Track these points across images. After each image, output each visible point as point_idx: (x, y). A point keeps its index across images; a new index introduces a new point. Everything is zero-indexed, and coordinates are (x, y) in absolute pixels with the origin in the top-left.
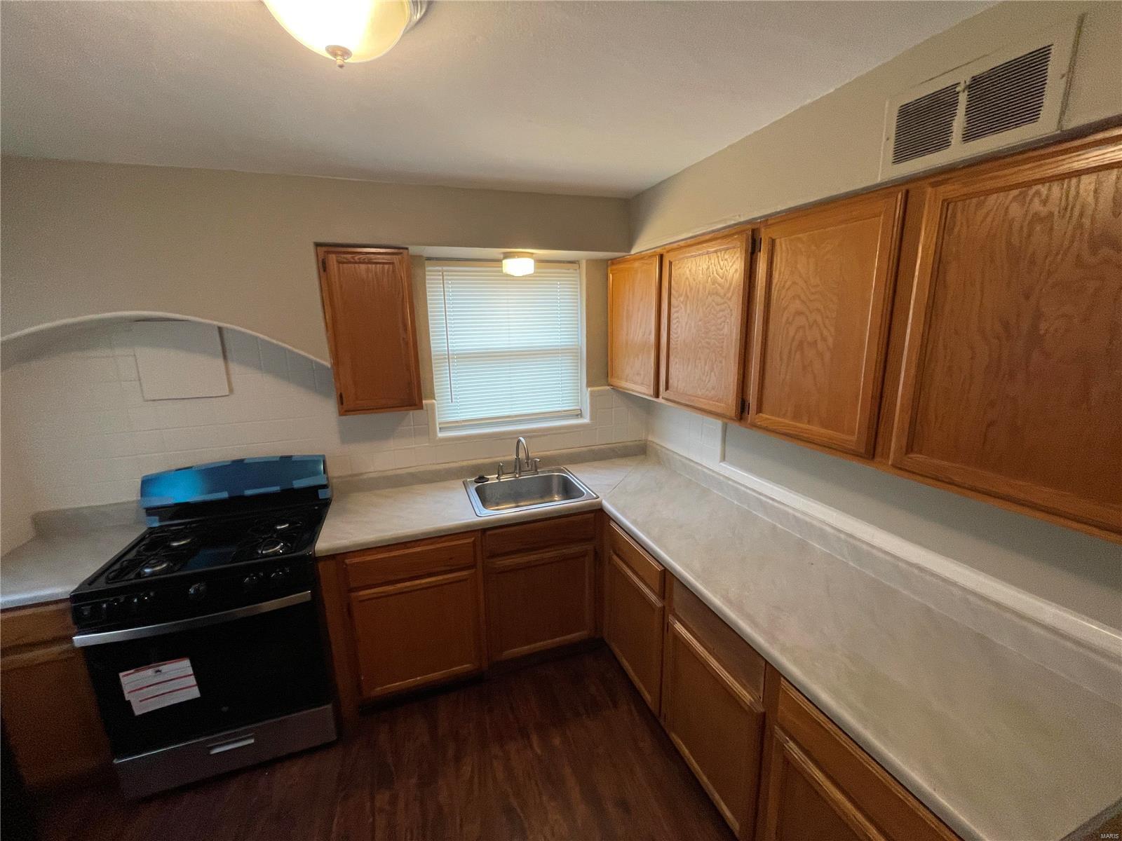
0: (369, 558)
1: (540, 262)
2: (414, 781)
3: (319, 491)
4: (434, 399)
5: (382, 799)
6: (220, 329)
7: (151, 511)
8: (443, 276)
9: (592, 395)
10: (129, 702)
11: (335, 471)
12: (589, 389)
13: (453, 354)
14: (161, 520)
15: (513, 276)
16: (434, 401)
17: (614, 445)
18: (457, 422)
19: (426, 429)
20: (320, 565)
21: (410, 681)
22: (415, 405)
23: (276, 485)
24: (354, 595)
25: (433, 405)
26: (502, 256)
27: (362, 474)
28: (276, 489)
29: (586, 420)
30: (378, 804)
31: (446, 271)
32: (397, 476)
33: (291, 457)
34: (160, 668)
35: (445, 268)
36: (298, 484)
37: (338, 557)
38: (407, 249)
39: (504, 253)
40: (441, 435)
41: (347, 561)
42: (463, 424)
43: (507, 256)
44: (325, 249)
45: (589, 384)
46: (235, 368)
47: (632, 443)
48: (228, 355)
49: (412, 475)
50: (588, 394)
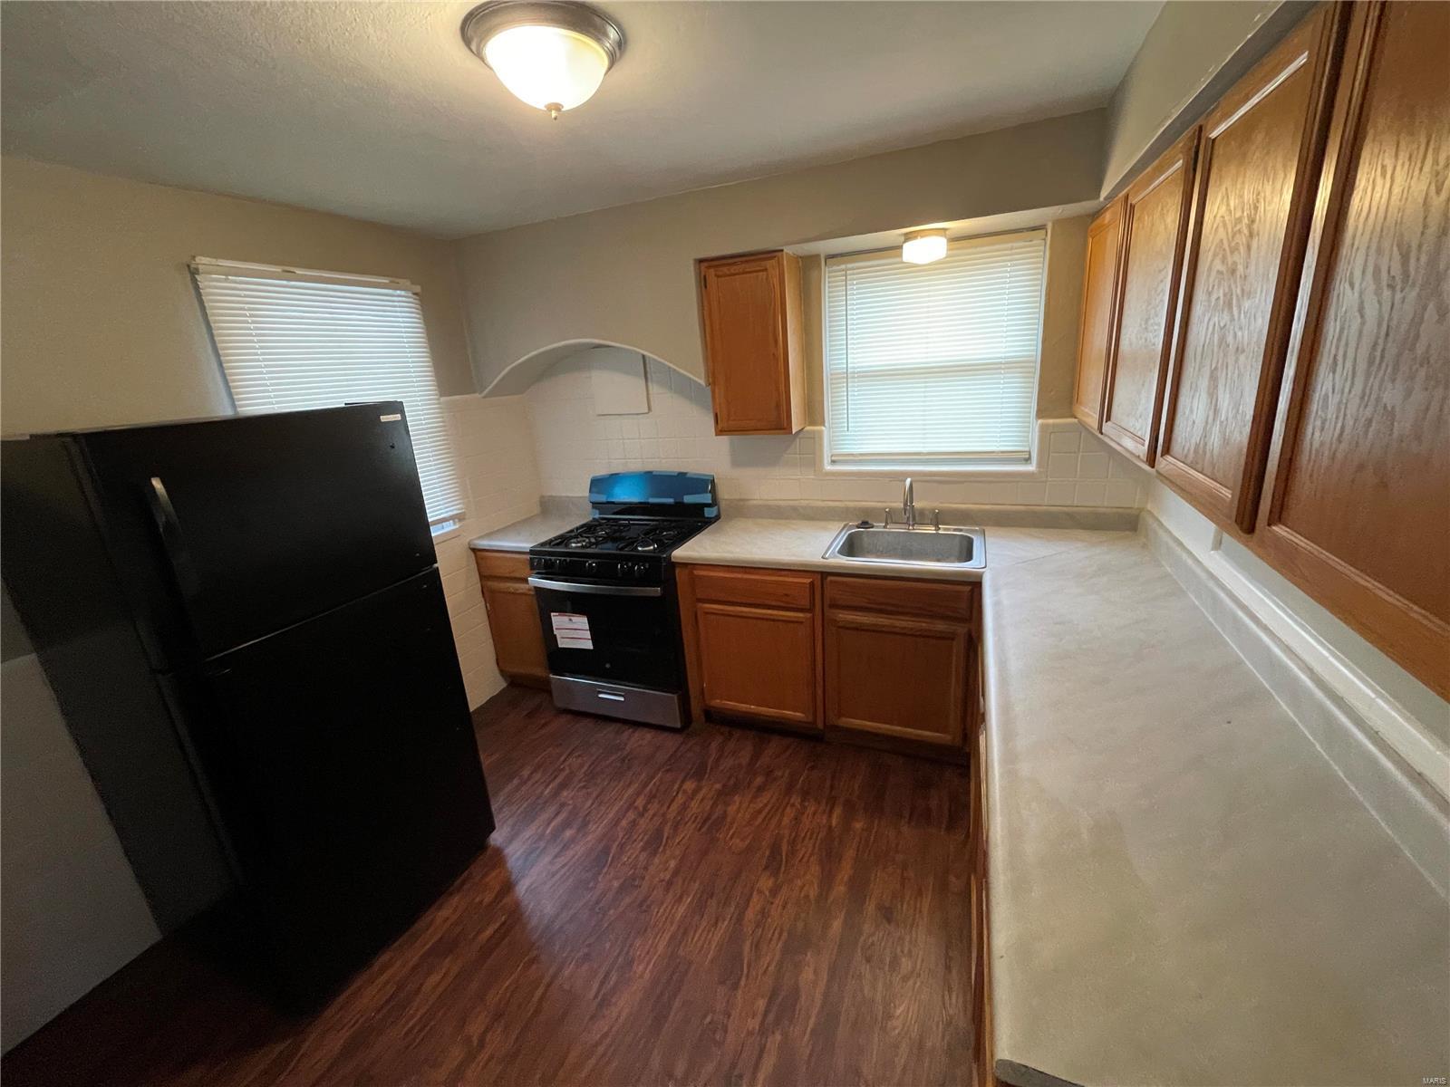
0: (712, 574)
1: (955, 239)
2: (718, 786)
3: (706, 509)
4: (824, 425)
5: (690, 786)
6: (644, 356)
7: (595, 505)
8: (846, 276)
9: (1043, 429)
10: (555, 636)
11: (724, 494)
12: (1040, 421)
13: (854, 373)
14: (600, 514)
15: (917, 266)
16: (823, 428)
17: (1075, 509)
18: (852, 455)
19: (812, 458)
20: (677, 571)
21: (743, 707)
22: (784, 429)
23: (671, 497)
24: (700, 605)
25: (821, 433)
26: (903, 239)
27: (748, 500)
28: (671, 501)
29: (1032, 468)
30: (685, 787)
31: (850, 269)
32: (779, 507)
33: (686, 473)
34: (572, 618)
35: (850, 266)
36: (688, 499)
37: (690, 566)
38: (782, 250)
39: (906, 234)
40: (828, 467)
41: (695, 572)
42: (861, 458)
43: (908, 237)
44: (706, 264)
45: (1041, 413)
46: (654, 389)
47: (1109, 510)
48: (649, 376)
49: (794, 509)
50: (1037, 429)
